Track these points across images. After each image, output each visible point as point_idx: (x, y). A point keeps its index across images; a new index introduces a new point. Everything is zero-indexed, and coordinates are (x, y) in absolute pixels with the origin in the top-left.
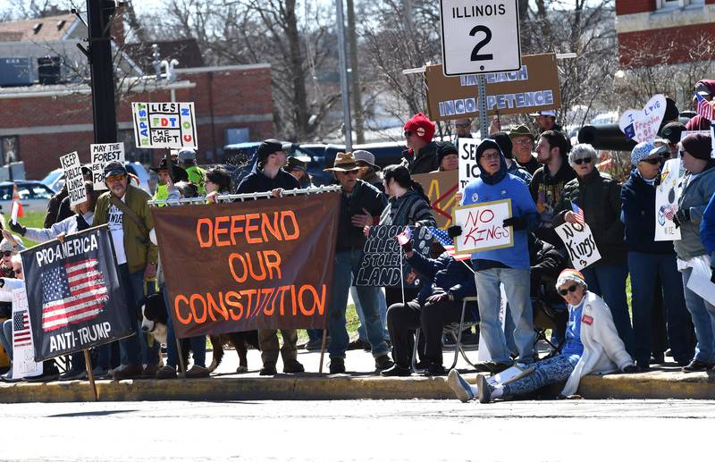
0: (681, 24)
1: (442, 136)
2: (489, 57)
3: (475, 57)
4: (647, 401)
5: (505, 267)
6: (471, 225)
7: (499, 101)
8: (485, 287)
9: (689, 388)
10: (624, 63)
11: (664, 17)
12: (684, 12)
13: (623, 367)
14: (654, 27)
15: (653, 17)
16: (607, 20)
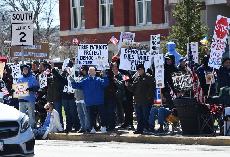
0: (78, 34)
1: (9, 63)
2: (25, 41)
3: (21, 41)
4: (67, 141)
5: (28, 101)
6: (17, 89)
7: (31, 54)
8: (22, 107)
9: (79, 138)
10: (62, 44)
11: (73, 32)
12: (79, 31)
13: (60, 131)
14: (70, 35)
15: (70, 32)
16: (56, 32)
